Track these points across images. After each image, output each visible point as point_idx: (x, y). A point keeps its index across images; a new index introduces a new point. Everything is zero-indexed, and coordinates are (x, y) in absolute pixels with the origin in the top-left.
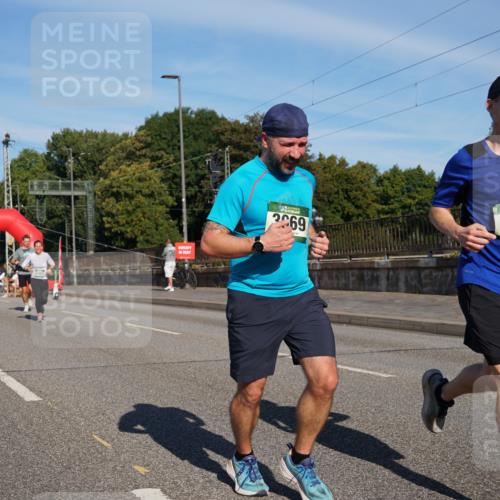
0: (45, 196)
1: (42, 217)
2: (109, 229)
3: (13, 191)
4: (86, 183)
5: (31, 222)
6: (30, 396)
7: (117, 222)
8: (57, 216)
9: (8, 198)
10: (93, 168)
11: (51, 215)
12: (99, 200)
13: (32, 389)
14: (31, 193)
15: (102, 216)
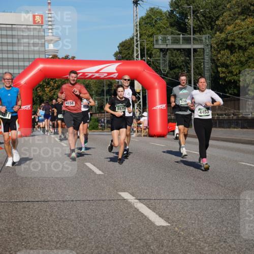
0: (168, 49)
1: (165, 68)
2: (224, 78)
3: (141, 45)
4: (203, 37)
5: (156, 72)
6: (159, 222)
7: (231, 72)
8: (178, 67)
9: (137, 51)
10: (210, 24)
11: (172, 66)
12: (215, 53)
13: (161, 216)
14: (156, 46)
15: (217, 67)
